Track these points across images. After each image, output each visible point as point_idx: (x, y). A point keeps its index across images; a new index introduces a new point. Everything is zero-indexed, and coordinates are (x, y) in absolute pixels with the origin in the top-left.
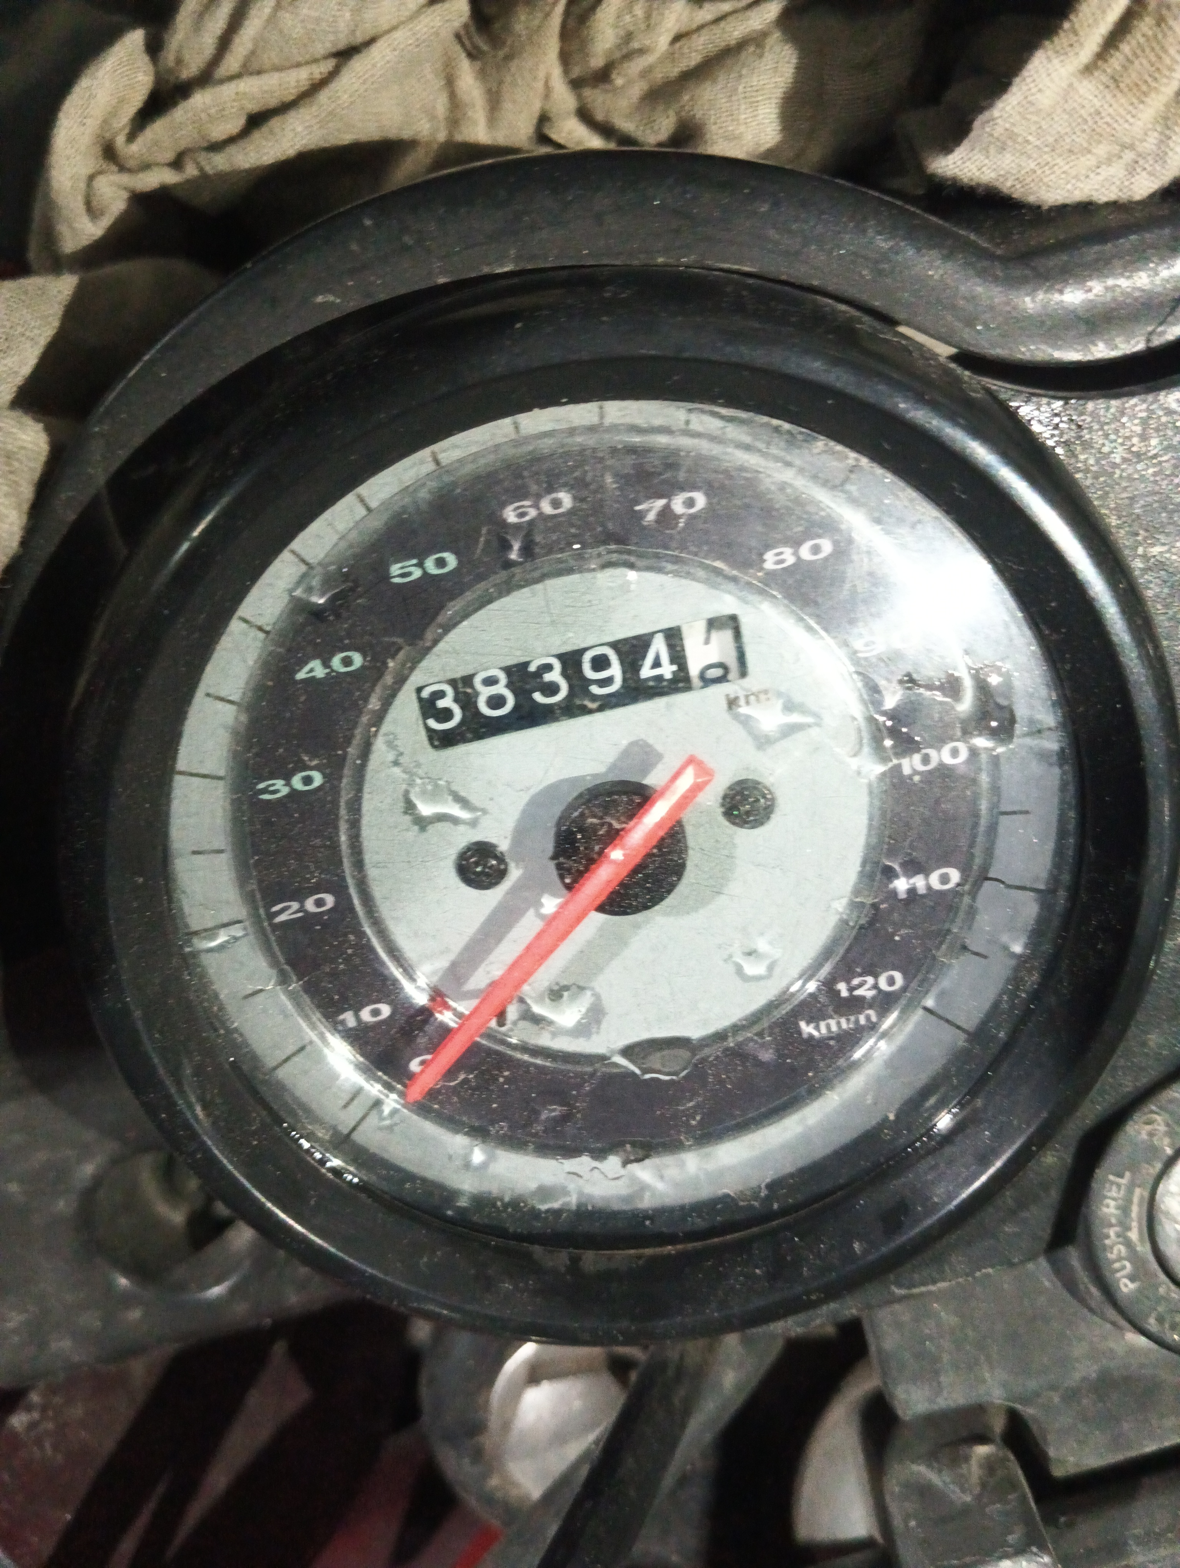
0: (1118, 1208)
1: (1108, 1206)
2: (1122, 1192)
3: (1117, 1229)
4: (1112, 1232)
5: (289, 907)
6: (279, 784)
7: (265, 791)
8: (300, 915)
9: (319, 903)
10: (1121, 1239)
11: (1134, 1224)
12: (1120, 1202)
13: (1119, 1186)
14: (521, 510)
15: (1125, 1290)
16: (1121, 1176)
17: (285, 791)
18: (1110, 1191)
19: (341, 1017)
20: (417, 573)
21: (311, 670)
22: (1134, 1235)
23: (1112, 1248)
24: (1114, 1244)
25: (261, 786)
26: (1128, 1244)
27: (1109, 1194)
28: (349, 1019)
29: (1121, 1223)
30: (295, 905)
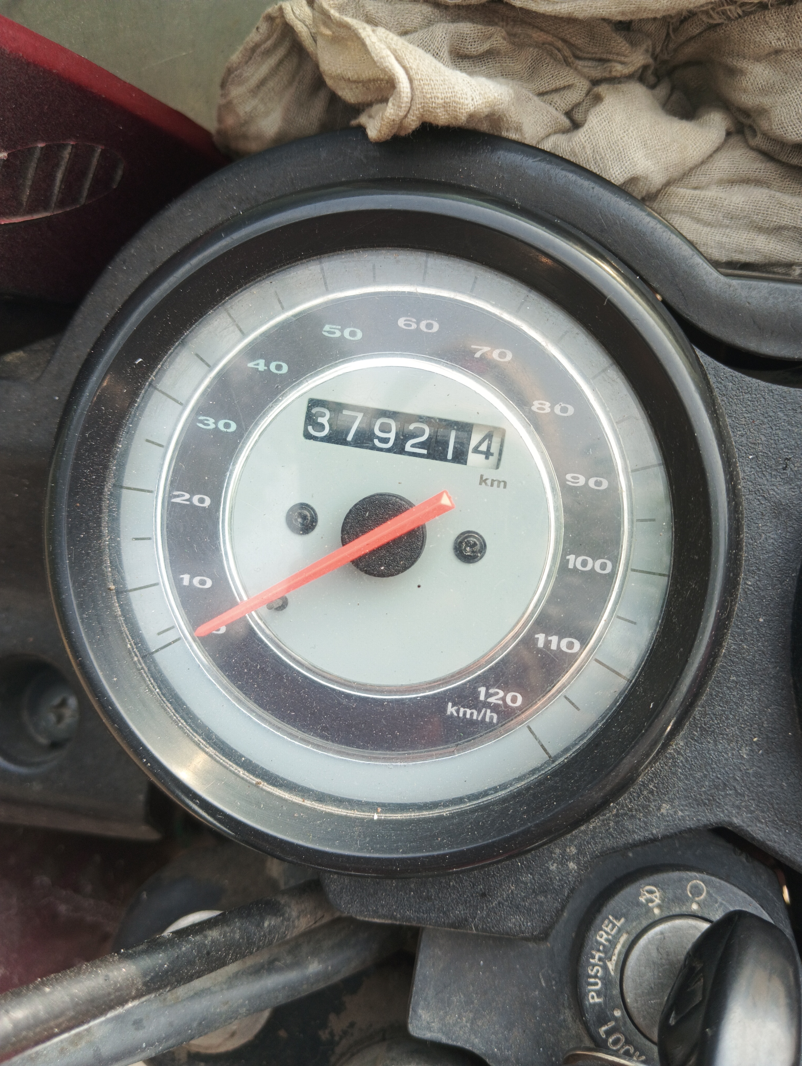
0: (607, 940)
1: (601, 937)
2: (615, 930)
3: (602, 955)
4: (597, 955)
5: (183, 495)
6: (211, 421)
7: (201, 422)
8: (188, 503)
9: (202, 501)
10: (601, 963)
11: (614, 958)
12: (610, 937)
13: (614, 926)
14: (409, 322)
15: (591, 1001)
16: (618, 919)
17: (212, 426)
18: (607, 926)
19: (182, 576)
20: (338, 334)
21: (258, 364)
22: (611, 966)
23: (594, 965)
24: (597, 965)
25: (201, 418)
26: (605, 968)
27: (606, 928)
28: (186, 579)
29: (605, 951)
30: (187, 496)
